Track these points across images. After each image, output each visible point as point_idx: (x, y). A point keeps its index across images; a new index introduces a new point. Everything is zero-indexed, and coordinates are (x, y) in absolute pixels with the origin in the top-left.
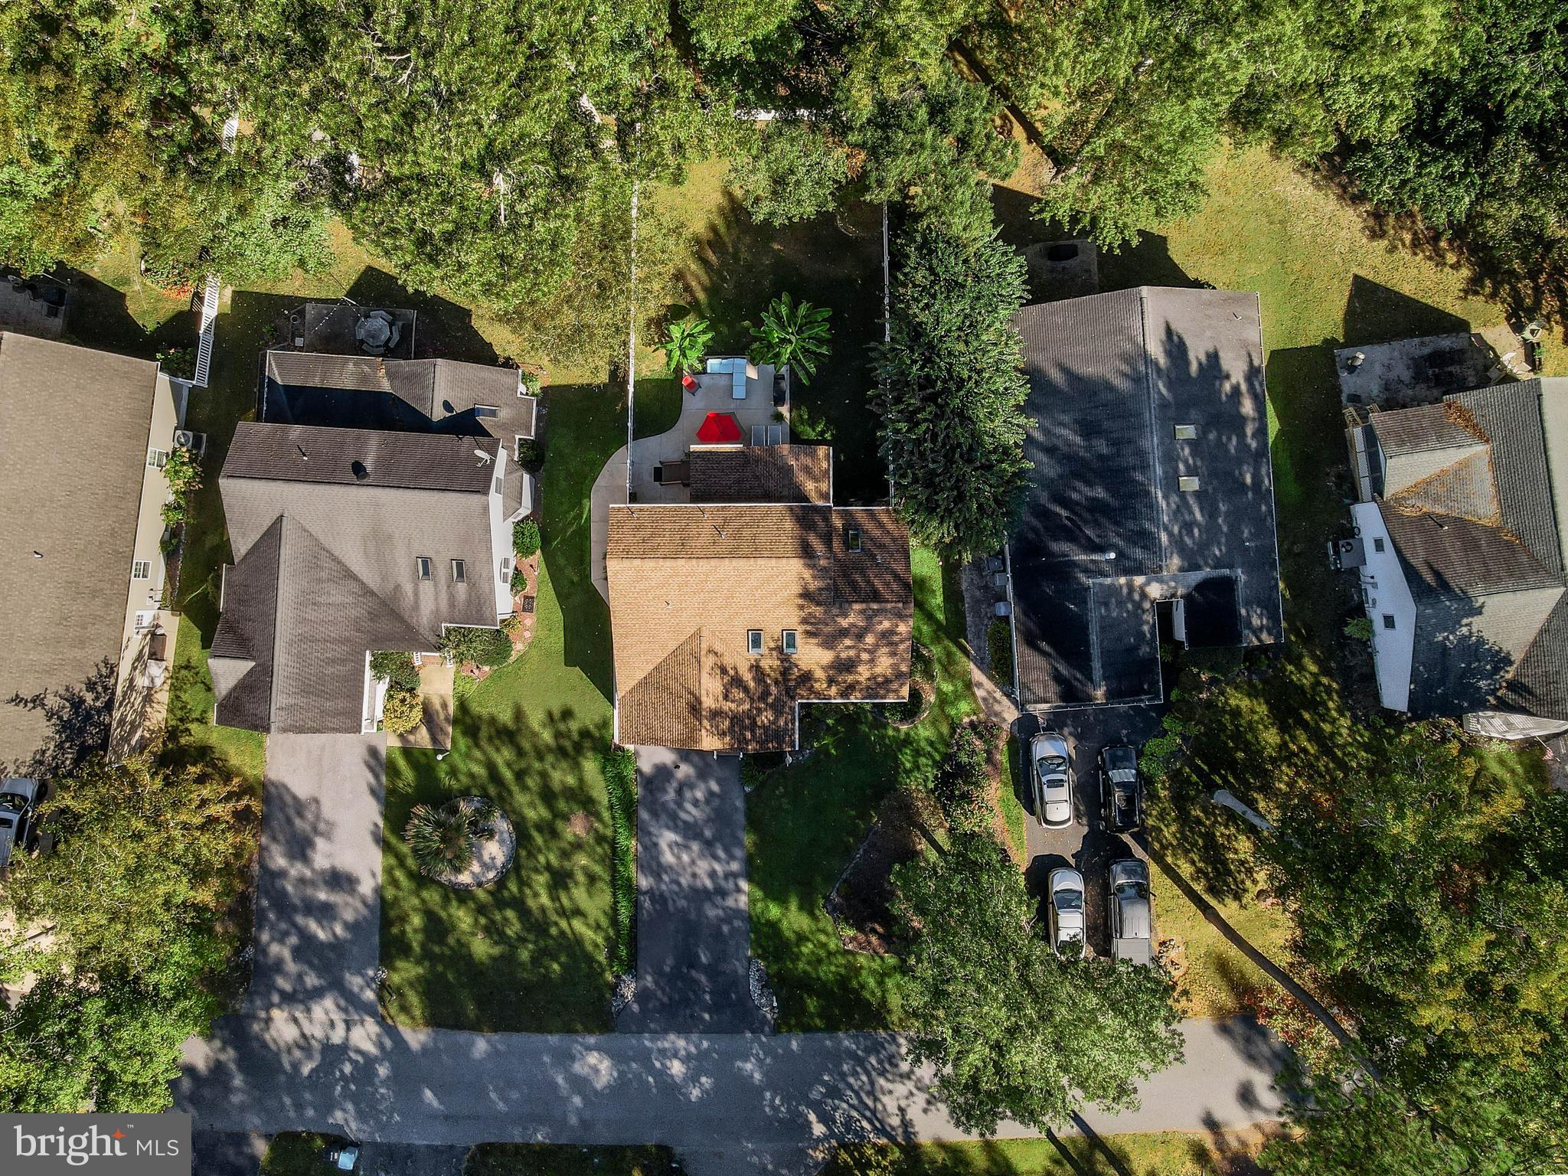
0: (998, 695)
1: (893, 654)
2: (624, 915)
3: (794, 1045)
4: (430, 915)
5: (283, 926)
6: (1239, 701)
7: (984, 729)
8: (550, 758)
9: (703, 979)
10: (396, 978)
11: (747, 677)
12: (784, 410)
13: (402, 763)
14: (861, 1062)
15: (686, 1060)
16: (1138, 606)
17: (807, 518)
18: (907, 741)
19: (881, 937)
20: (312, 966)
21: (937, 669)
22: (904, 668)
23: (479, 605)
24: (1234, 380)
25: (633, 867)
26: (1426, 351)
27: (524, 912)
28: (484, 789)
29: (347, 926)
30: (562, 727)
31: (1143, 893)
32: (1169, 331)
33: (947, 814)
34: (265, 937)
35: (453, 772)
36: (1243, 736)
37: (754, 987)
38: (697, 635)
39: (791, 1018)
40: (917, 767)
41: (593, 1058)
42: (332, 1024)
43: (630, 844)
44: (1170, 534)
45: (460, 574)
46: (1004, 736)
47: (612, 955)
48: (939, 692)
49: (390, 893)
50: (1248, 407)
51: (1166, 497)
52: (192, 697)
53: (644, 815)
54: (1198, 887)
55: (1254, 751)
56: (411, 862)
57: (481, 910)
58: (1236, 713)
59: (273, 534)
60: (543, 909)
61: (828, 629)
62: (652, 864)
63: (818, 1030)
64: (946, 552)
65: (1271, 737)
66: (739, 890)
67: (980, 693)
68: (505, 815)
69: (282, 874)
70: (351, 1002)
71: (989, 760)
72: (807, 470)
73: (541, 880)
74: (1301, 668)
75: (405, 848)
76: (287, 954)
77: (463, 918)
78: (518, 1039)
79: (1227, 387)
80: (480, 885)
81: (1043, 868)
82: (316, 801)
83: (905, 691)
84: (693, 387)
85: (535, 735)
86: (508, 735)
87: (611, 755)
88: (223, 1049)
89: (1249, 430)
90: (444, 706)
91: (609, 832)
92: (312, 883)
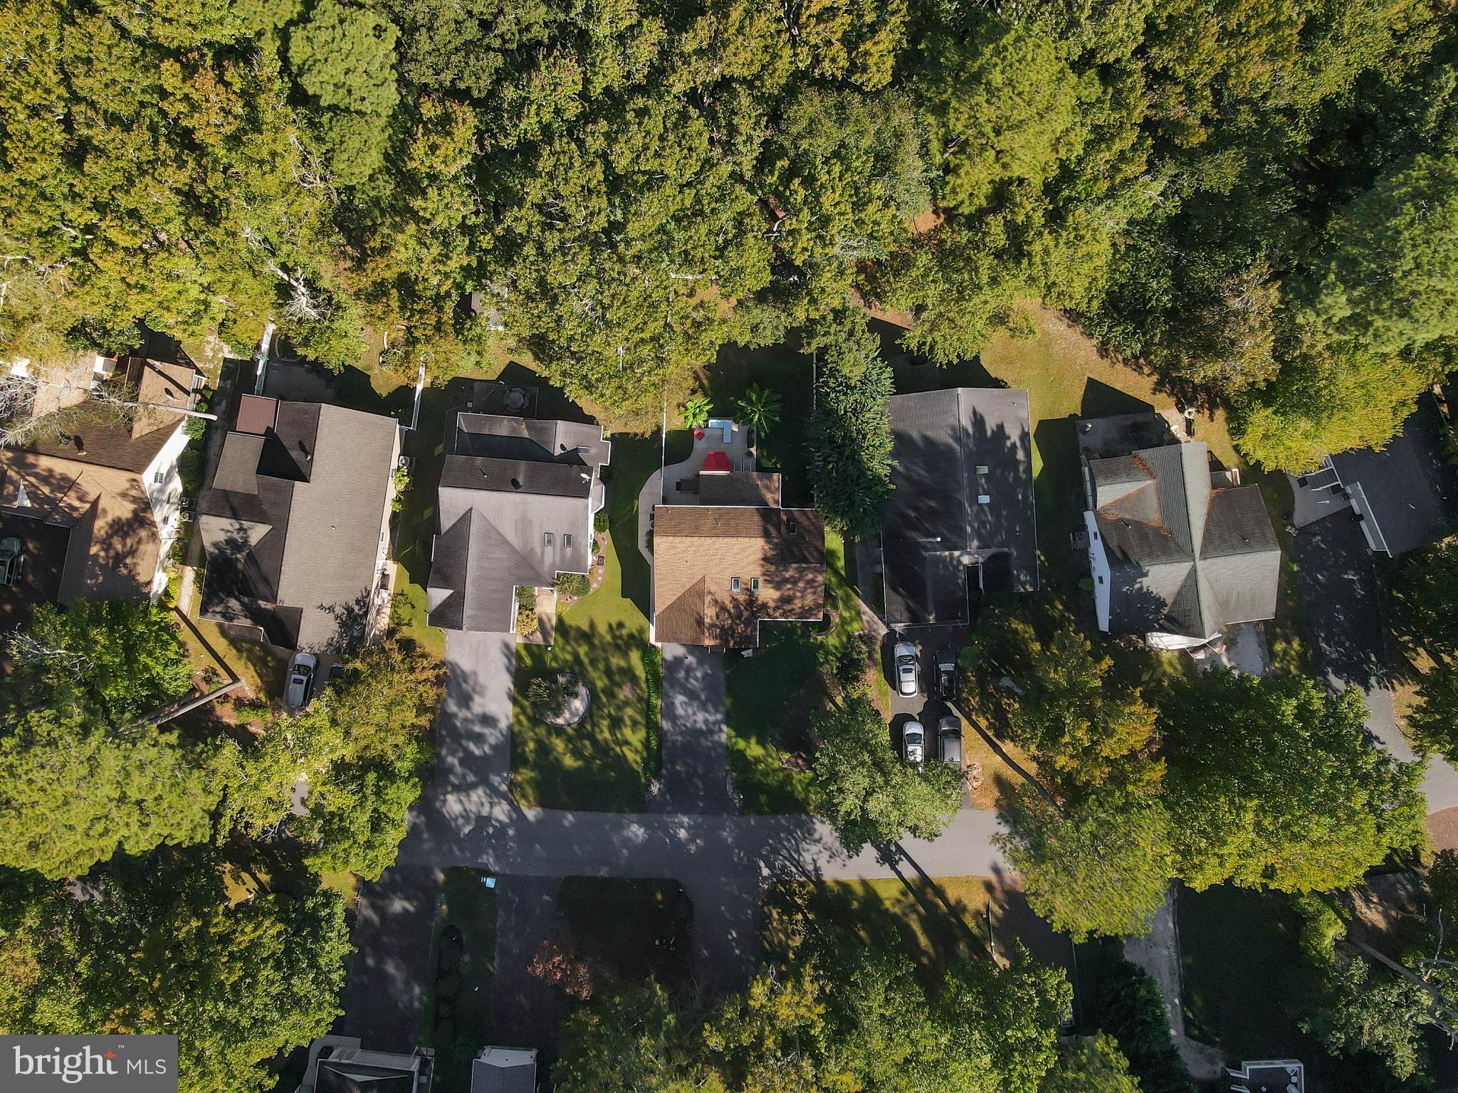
0: (876, 618)
1: (814, 593)
2: (654, 743)
3: (752, 822)
4: (539, 742)
5: (455, 746)
6: (1017, 625)
7: (868, 639)
8: (610, 651)
9: (699, 783)
10: (519, 778)
11: (730, 606)
12: (753, 450)
13: (523, 653)
14: (791, 833)
15: (688, 829)
16: (956, 568)
17: (768, 515)
18: (822, 645)
19: (804, 760)
20: (471, 770)
21: (840, 604)
22: (821, 602)
23: (578, 561)
24: (1012, 440)
25: (659, 716)
26: (1129, 422)
27: (595, 742)
28: (571, 669)
29: (492, 747)
30: (618, 633)
31: (957, 734)
32: (975, 412)
33: (844, 688)
34: (444, 752)
35: (555, 658)
36: (1018, 644)
37: (729, 788)
38: (703, 580)
39: (750, 806)
40: (827, 661)
41: (634, 828)
42: (482, 804)
43: (657, 702)
44: (972, 528)
45: (569, 542)
46: (879, 643)
47: (645, 769)
48: (841, 616)
49: (517, 728)
50: (1020, 455)
51: (970, 506)
52: (405, 612)
53: (665, 684)
54: (990, 733)
55: (1026, 654)
56: (529, 711)
57: (569, 740)
58: (1016, 632)
59: (466, 519)
60: (606, 740)
61: (777, 579)
62: (670, 713)
63: (767, 814)
64: (845, 535)
65: (1037, 647)
66: (721, 731)
67: (864, 617)
68: (585, 685)
69: (455, 715)
70: (493, 791)
71: (870, 657)
72: (767, 488)
73: (605, 723)
74: (1054, 607)
75: (526, 703)
76: (456, 762)
77: (559, 744)
78: (590, 816)
79: (1008, 443)
80: (569, 725)
81: (900, 721)
82: (475, 673)
83: (821, 615)
84: (701, 436)
85: (601, 636)
86: (587, 637)
87: (648, 651)
88: (418, 817)
89: (1021, 469)
90: (550, 620)
91: (646, 695)
92: (471, 721)
